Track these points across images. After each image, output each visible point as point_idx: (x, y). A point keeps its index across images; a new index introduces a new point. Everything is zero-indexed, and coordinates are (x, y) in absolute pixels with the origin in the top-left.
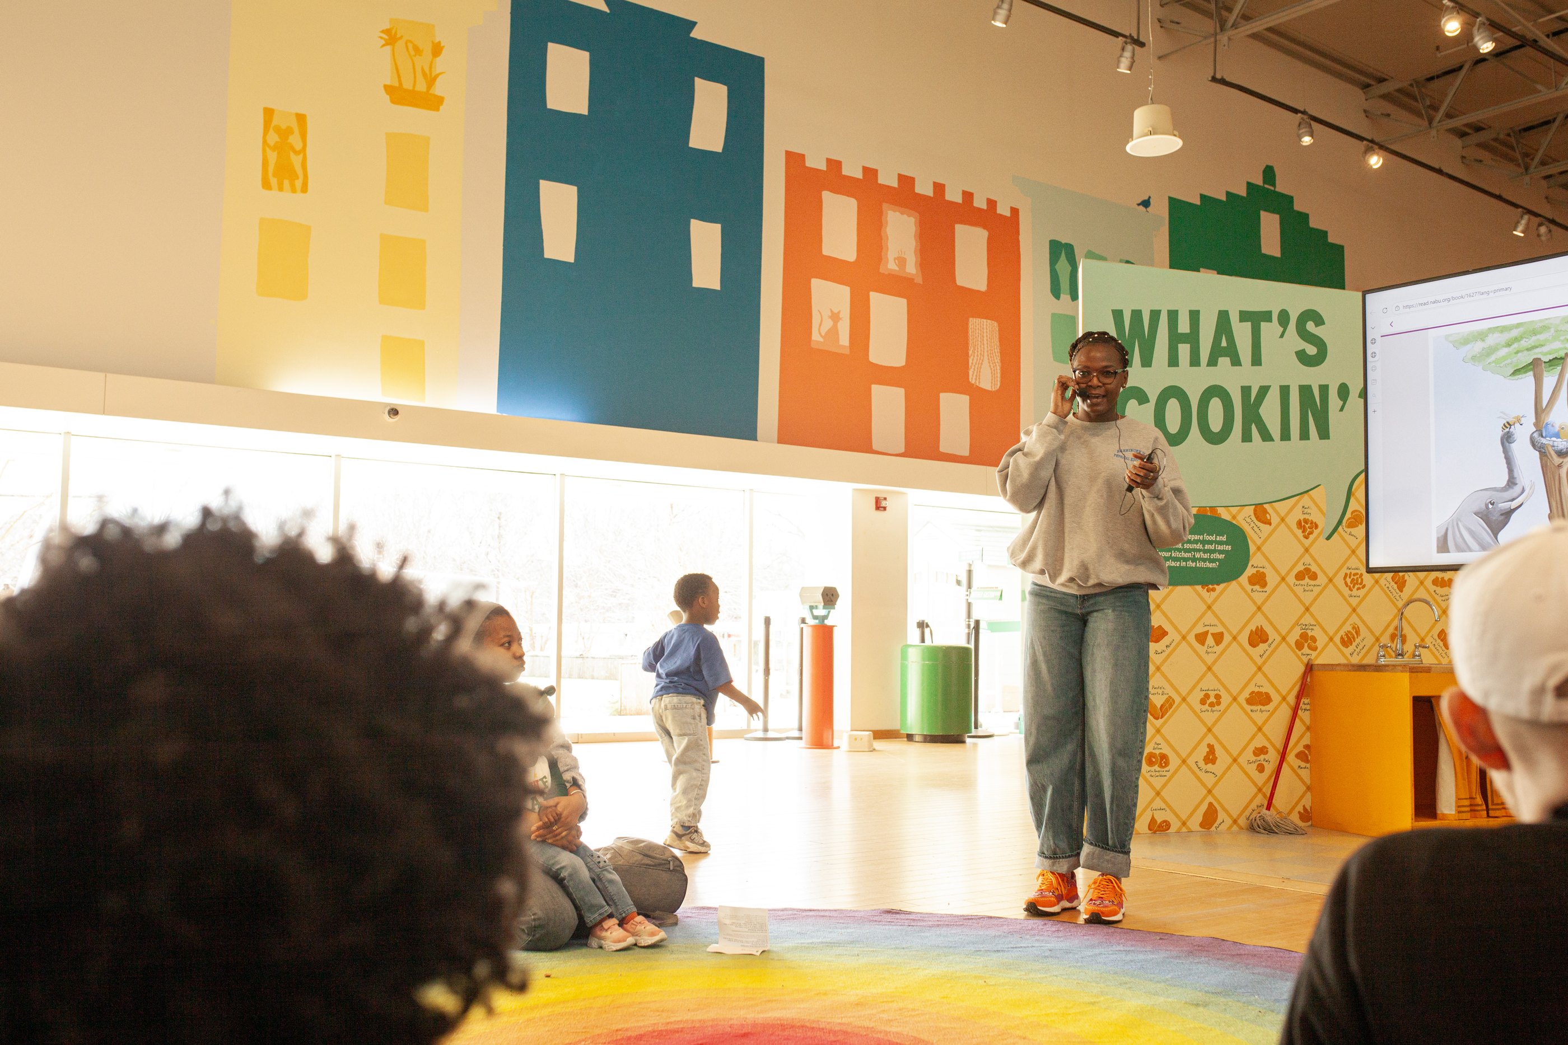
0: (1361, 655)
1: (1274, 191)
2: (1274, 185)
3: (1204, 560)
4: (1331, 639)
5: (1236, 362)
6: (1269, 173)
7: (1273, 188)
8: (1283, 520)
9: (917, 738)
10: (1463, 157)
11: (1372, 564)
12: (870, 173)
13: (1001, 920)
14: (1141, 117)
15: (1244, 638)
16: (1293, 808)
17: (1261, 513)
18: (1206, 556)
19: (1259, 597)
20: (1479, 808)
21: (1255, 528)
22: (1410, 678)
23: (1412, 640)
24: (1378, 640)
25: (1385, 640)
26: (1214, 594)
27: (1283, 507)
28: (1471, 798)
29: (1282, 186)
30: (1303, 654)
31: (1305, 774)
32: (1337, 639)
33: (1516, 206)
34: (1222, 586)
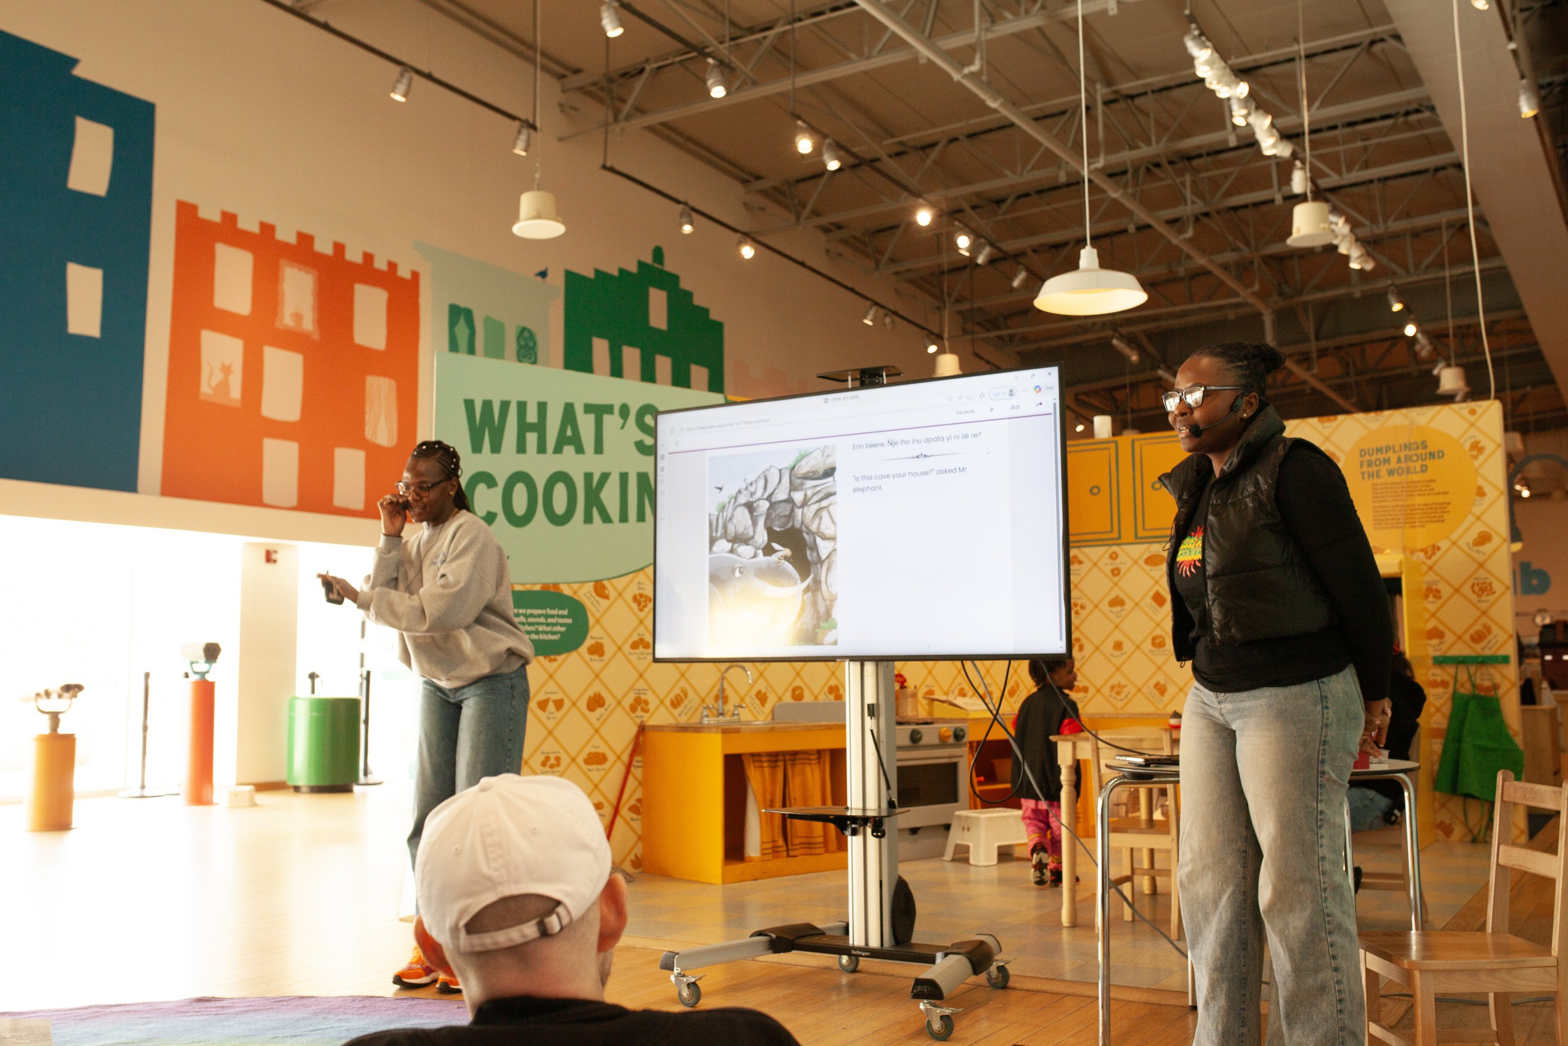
0: (689, 715)
1: (662, 271)
2: (661, 263)
3: (546, 633)
4: (662, 702)
5: (580, 450)
6: (658, 254)
7: (660, 267)
8: (620, 595)
9: (304, 790)
10: (827, 251)
11: (658, 655)
12: (268, 229)
13: (312, 1000)
14: (527, 201)
15: (583, 704)
16: (627, 856)
17: (600, 589)
18: (549, 629)
19: (597, 665)
20: (781, 849)
21: (595, 603)
22: (723, 739)
23: (733, 700)
24: (703, 701)
25: (710, 701)
26: (555, 664)
27: (620, 583)
28: (774, 841)
29: (669, 266)
30: (637, 717)
31: (637, 825)
32: (668, 702)
33: (866, 298)
34: (564, 656)
